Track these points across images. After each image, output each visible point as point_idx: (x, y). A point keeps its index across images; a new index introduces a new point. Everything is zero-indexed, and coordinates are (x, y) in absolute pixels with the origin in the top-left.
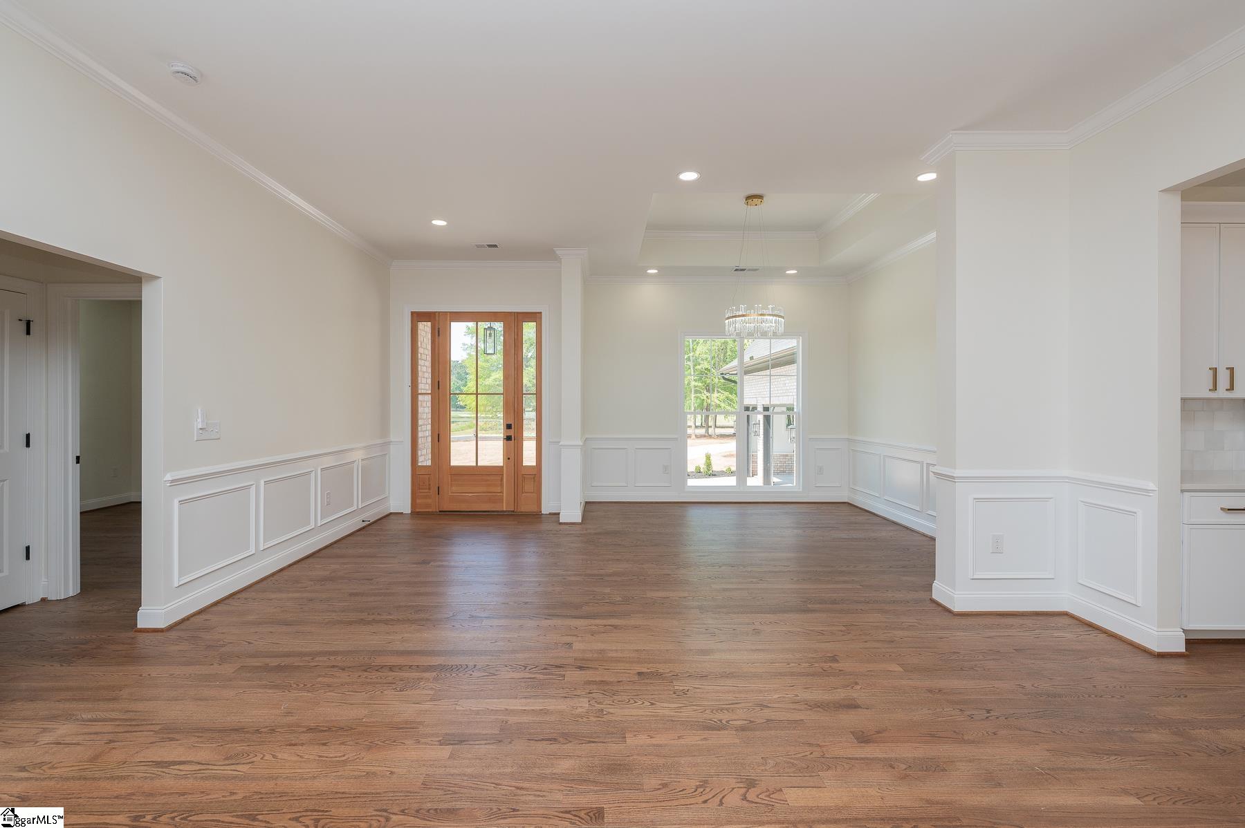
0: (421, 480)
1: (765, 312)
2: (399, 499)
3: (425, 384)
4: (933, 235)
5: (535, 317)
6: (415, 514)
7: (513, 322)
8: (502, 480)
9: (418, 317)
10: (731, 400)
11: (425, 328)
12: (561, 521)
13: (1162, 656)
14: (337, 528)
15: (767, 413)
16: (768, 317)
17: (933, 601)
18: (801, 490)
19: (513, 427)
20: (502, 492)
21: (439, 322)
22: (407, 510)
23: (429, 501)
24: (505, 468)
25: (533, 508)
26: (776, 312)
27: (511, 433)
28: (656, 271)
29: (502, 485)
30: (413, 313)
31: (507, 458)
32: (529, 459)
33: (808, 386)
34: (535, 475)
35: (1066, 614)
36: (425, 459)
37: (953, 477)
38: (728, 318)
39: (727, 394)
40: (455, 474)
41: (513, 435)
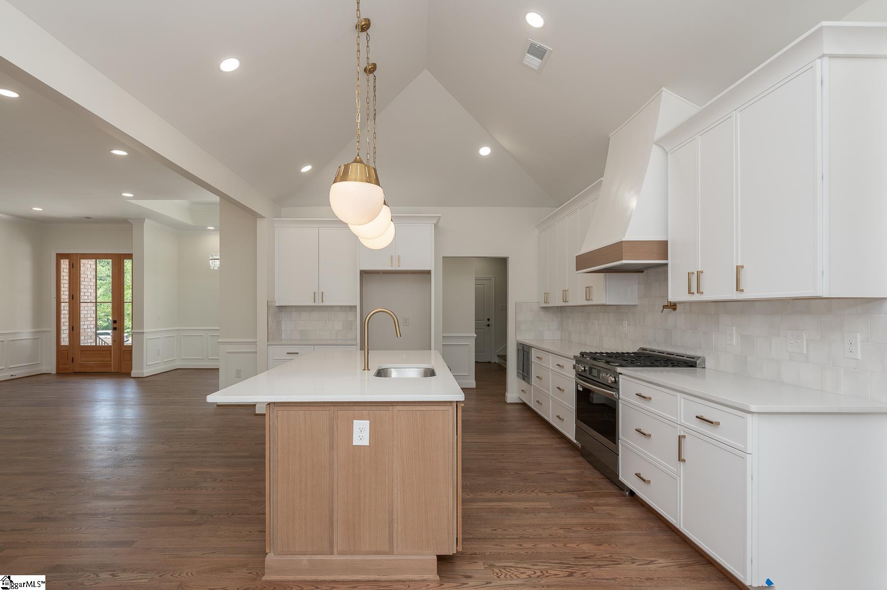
0: (62, 354)
2: (49, 365)
3: (65, 296)
5: (131, 256)
6: (58, 373)
7: (118, 261)
8: (111, 354)
9: (60, 256)
11: (65, 264)
19: (117, 322)
20: (110, 361)
21: (74, 261)
22: (54, 371)
24: (113, 347)
25: (129, 370)
27: (116, 325)
28: (213, 228)
29: (111, 357)
30: (57, 254)
31: (114, 341)
32: (128, 341)
36: (65, 341)
40: (82, 351)
41: (117, 325)
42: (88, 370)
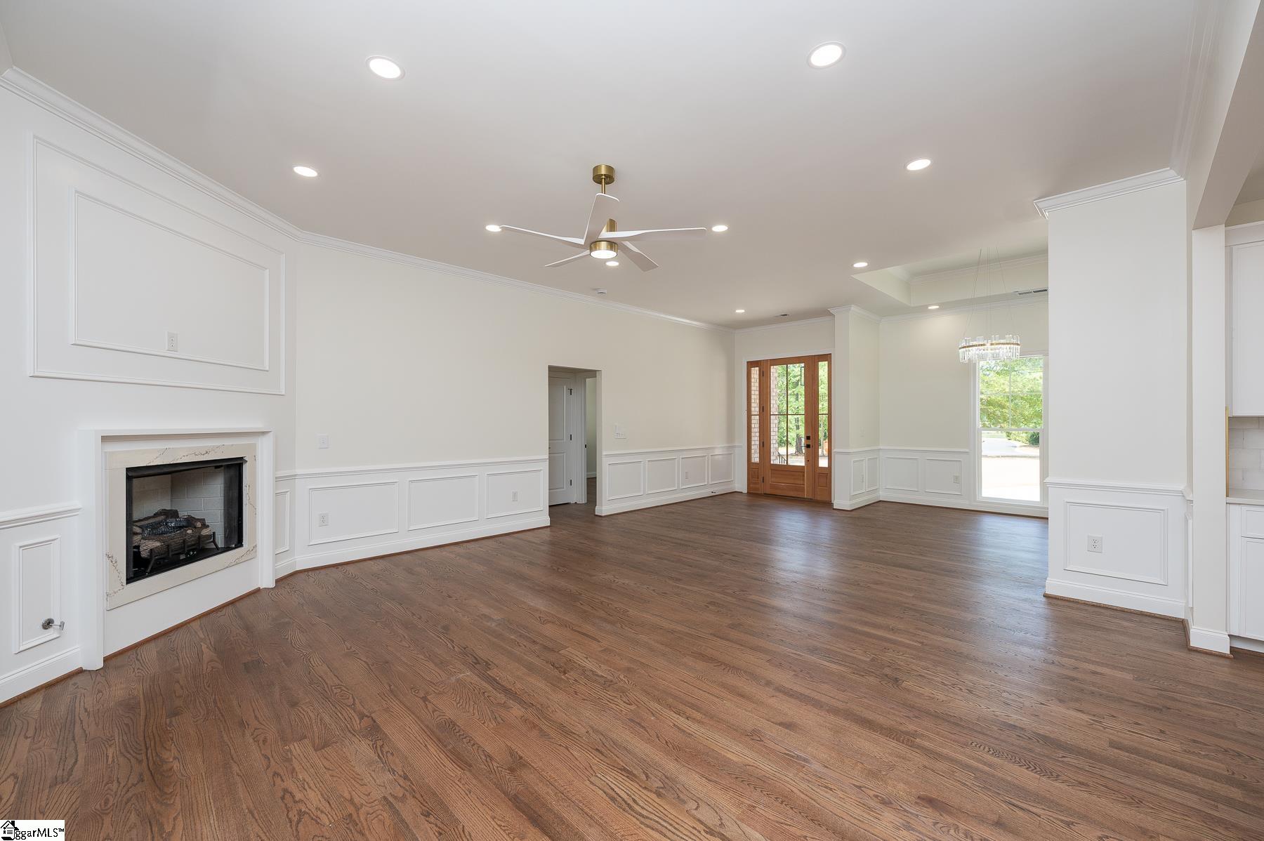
0: (754, 472)
2: (740, 483)
3: (755, 409)
5: (826, 357)
6: (749, 493)
7: (811, 364)
8: (804, 476)
9: (751, 364)
11: (755, 372)
12: (834, 507)
14: (688, 494)
19: (811, 438)
20: (804, 484)
21: (763, 367)
22: (745, 491)
23: (757, 486)
24: (806, 469)
25: (825, 497)
27: (810, 442)
28: (938, 307)
29: (804, 480)
30: (748, 362)
31: (807, 461)
32: (823, 463)
34: (827, 473)
36: (756, 458)
40: (774, 470)
41: (811, 444)
42: (778, 492)
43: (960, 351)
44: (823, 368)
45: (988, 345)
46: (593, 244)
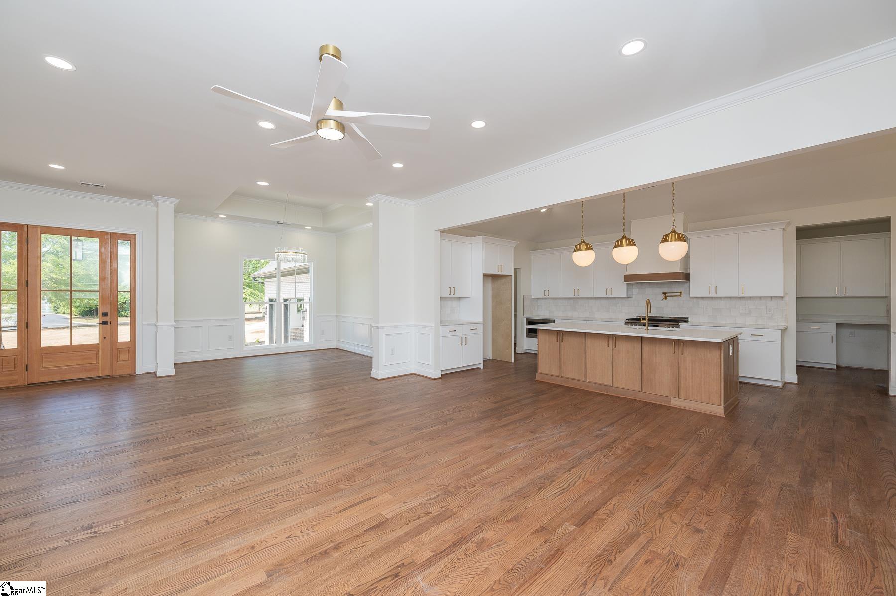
1: (298, 251)
4: (372, 224)
5: (130, 238)
9: (3, 227)
10: (255, 294)
12: (158, 376)
13: (435, 379)
15: (285, 303)
16: (299, 254)
17: (371, 377)
18: (313, 344)
19: (108, 314)
20: (97, 363)
23: (17, 377)
24: (100, 346)
25: (127, 371)
26: (303, 252)
27: (106, 319)
28: (225, 217)
31: (102, 337)
32: (125, 338)
33: (317, 289)
34: (131, 348)
35: (413, 374)
37: (378, 327)
38: (277, 252)
39: (251, 290)
40: (44, 352)
43: (275, 254)
44: (124, 250)
45: (291, 253)
46: (319, 123)
